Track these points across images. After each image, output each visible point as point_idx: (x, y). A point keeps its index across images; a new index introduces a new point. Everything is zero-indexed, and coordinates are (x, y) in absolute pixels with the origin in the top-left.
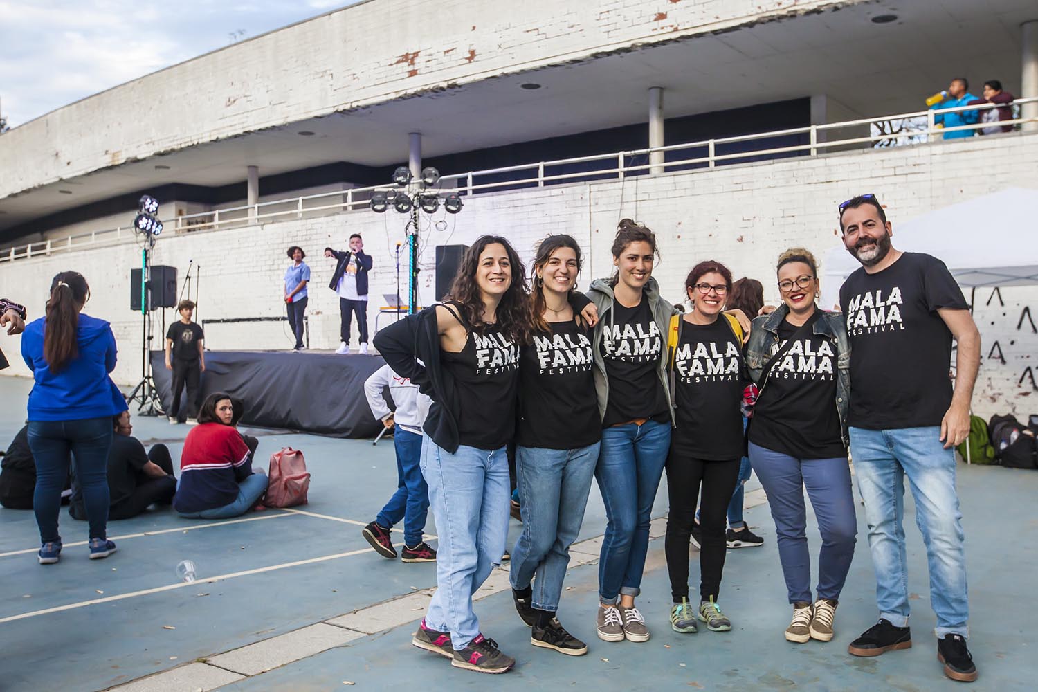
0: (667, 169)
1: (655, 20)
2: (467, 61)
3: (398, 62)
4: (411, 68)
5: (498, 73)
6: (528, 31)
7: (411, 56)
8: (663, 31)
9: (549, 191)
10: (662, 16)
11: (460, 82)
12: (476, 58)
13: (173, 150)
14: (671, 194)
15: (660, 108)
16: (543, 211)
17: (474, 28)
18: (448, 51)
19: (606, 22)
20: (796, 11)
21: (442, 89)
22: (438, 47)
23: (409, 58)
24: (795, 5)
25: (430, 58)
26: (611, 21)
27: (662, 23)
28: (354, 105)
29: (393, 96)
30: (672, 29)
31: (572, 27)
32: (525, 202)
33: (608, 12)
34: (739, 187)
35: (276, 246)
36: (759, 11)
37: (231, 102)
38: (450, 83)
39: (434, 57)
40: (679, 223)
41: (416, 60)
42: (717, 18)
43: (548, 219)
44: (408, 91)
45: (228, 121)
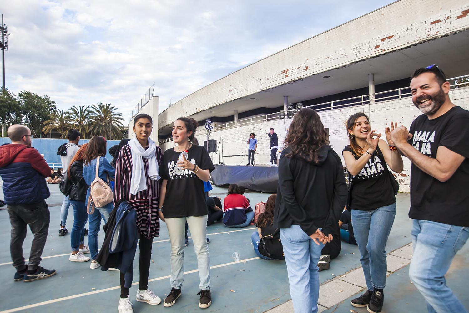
0: (376, 101)
1: (375, 48)
2: (305, 70)
3: (282, 73)
4: (286, 75)
5: (316, 73)
6: (326, 58)
7: (286, 71)
8: (378, 52)
9: (335, 111)
10: (378, 47)
11: (303, 77)
12: (308, 69)
13: (214, 107)
14: (384, 109)
15: (373, 81)
16: (333, 118)
17: (307, 59)
18: (298, 68)
19: (356, 51)
20: (436, 37)
21: (297, 80)
22: (295, 67)
23: (285, 72)
24: (436, 35)
25: (292, 71)
26: (357, 51)
27: (378, 49)
28: (268, 88)
29: (280, 84)
30: (382, 50)
31: (343, 54)
32: (327, 115)
33: (356, 48)
35: (244, 133)
36: (420, 39)
37: (230, 91)
38: (299, 78)
39: (294, 70)
40: (387, 119)
41: (288, 72)
42: (401, 44)
43: (335, 120)
44: (285, 82)
45: (230, 97)
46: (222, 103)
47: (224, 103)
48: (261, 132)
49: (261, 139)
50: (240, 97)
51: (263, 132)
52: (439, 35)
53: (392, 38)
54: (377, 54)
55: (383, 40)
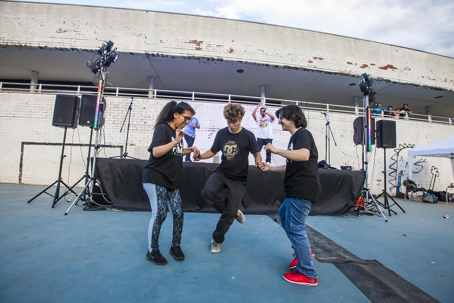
1: (308, 62)
2: (229, 52)
3: (190, 42)
4: (198, 47)
5: (244, 61)
6: (259, 50)
7: (197, 42)
8: (311, 66)
10: (311, 62)
11: (224, 59)
12: (233, 52)
14: (320, 118)
17: (233, 41)
18: (219, 46)
19: (291, 57)
20: (350, 74)
21: (213, 59)
22: (213, 43)
24: (349, 72)
25: (209, 46)
26: (293, 57)
27: (311, 64)
28: (159, 53)
29: (186, 55)
30: (314, 67)
31: (278, 54)
33: (292, 54)
34: (342, 120)
36: (341, 70)
37: (62, 31)
38: (219, 58)
39: (211, 46)
40: (323, 128)
41: (201, 44)
42: (328, 68)
44: (195, 56)
45: (58, 40)
46: (28, 45)
47: (35, 45)
48: (145, 113)
49: (143, 123)
50: (88, 48)
51: (148, 114)
52: (352, 73)
53: (322, 60)
54: (310, 68)
55: (315, 58)
